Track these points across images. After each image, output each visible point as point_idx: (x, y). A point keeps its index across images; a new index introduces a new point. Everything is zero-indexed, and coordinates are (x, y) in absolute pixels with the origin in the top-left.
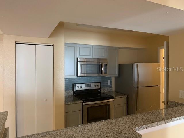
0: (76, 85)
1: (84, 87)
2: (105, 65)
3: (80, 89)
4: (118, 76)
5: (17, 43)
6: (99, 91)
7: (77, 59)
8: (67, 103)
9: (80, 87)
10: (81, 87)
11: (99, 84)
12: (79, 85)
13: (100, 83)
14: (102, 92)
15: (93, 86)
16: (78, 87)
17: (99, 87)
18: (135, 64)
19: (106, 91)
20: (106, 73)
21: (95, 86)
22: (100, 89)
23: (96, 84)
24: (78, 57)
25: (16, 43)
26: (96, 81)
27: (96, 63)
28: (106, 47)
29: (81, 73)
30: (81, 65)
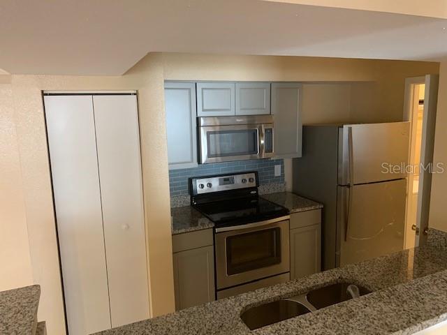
0: (197, 180)
1: (216, 185)
2: (269, 132)
3: (206, 190)
4: (300, 155)
5: (46, 95)
6: (252, 192)
7: (198, 119)
8: (177, 232)
9: (206, 187)
10: (210, 185)
11: (253, 176)
12: (205, 182)
13: (256, 173)
14: (260, 194)
15: (238, 183)
16: (202, 186)
17: (254, 184)
18: (346, 127)
19: (271, 191)
20: (269, 150)
21: (243, 181)
22: (255, 188)
23: (246, 177)
24: (199, 115)
25: (44, 92)
26: (245, 170)
27: (245, 128)
28: (271, 83)
29: (209, 156)
30: (208, 134)
